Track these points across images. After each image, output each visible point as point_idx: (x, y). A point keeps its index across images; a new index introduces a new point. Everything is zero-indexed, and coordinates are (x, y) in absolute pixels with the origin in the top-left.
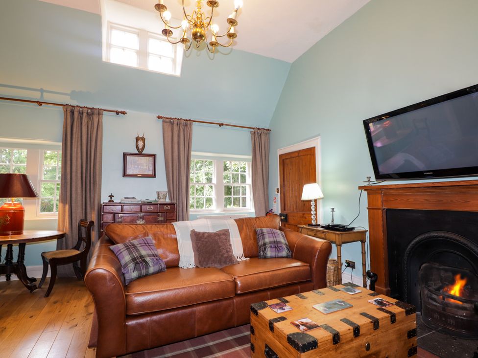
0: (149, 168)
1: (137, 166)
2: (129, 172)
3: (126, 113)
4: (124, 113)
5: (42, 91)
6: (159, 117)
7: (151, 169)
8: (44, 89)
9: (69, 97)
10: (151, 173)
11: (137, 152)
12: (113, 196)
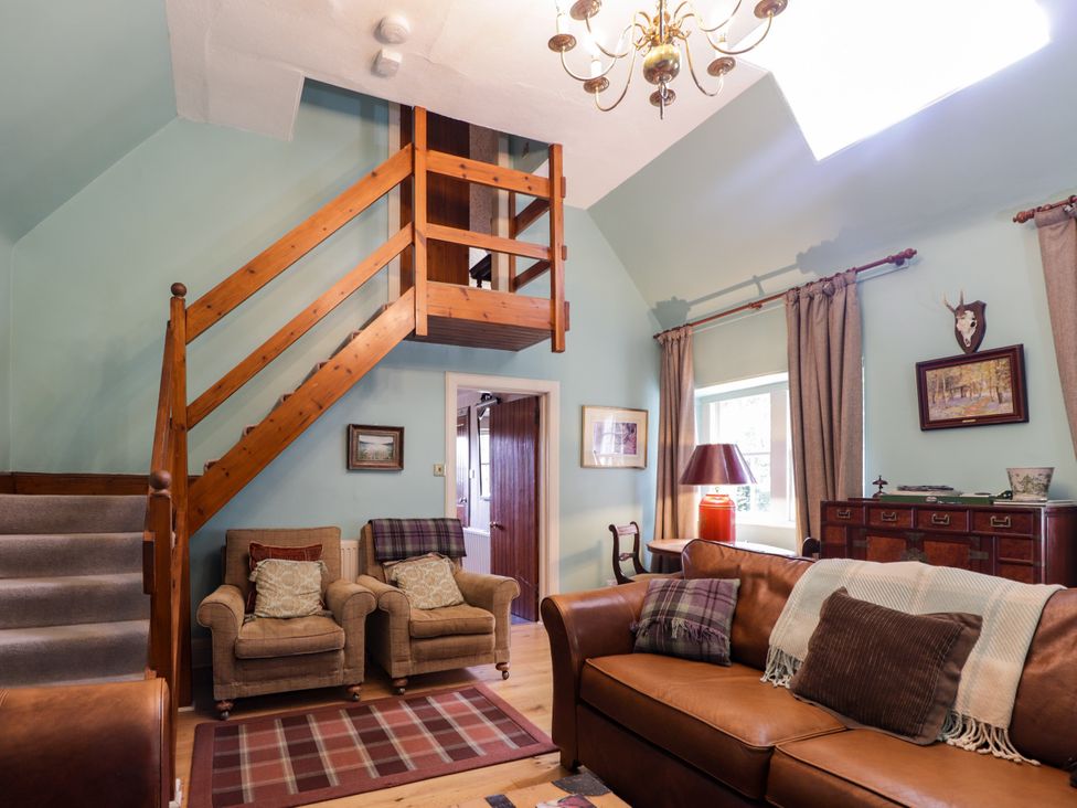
0: (999, 395)
1: (958, 395)
2: (935, 414)
3: (915, 252)
4: (911, 254)
5: (756, 280)
6: (1022, 219)
7: (1008, 394)
8: (759, 275)
9: (798, 270)
10: (1007, 408)
11: (960, 352)
12: (885, 483)
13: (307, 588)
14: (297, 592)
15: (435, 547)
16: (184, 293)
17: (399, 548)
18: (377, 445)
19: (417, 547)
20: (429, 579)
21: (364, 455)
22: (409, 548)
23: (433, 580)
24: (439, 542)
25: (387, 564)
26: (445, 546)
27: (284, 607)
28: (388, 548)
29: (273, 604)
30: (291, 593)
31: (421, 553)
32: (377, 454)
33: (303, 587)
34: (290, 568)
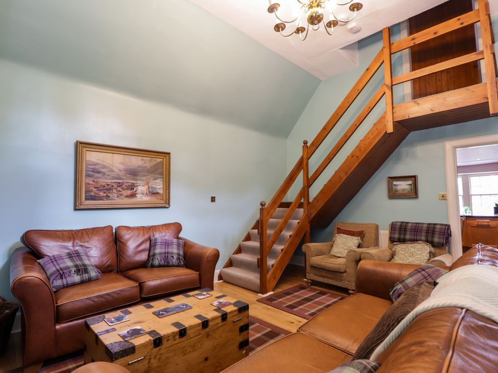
13: (350, 247)
14: (345, 248)
15: (423, 238)
16: (307, 143)
17: (402, 237)
18: (403, 186)
19: (412, 237)
20: (411, 254)
21: (396, 191)
22: (408, 237)
23: (413, 254)
24: (427, 236)
25: (394, 243)
26: (430, 239)
27: (339, 253)
28: (397, 236)
29: (336, 251)
30: (343, 248)
31: (414, 241)
32: (403, 190)
33: (348, 247)
34: (346, 238)
